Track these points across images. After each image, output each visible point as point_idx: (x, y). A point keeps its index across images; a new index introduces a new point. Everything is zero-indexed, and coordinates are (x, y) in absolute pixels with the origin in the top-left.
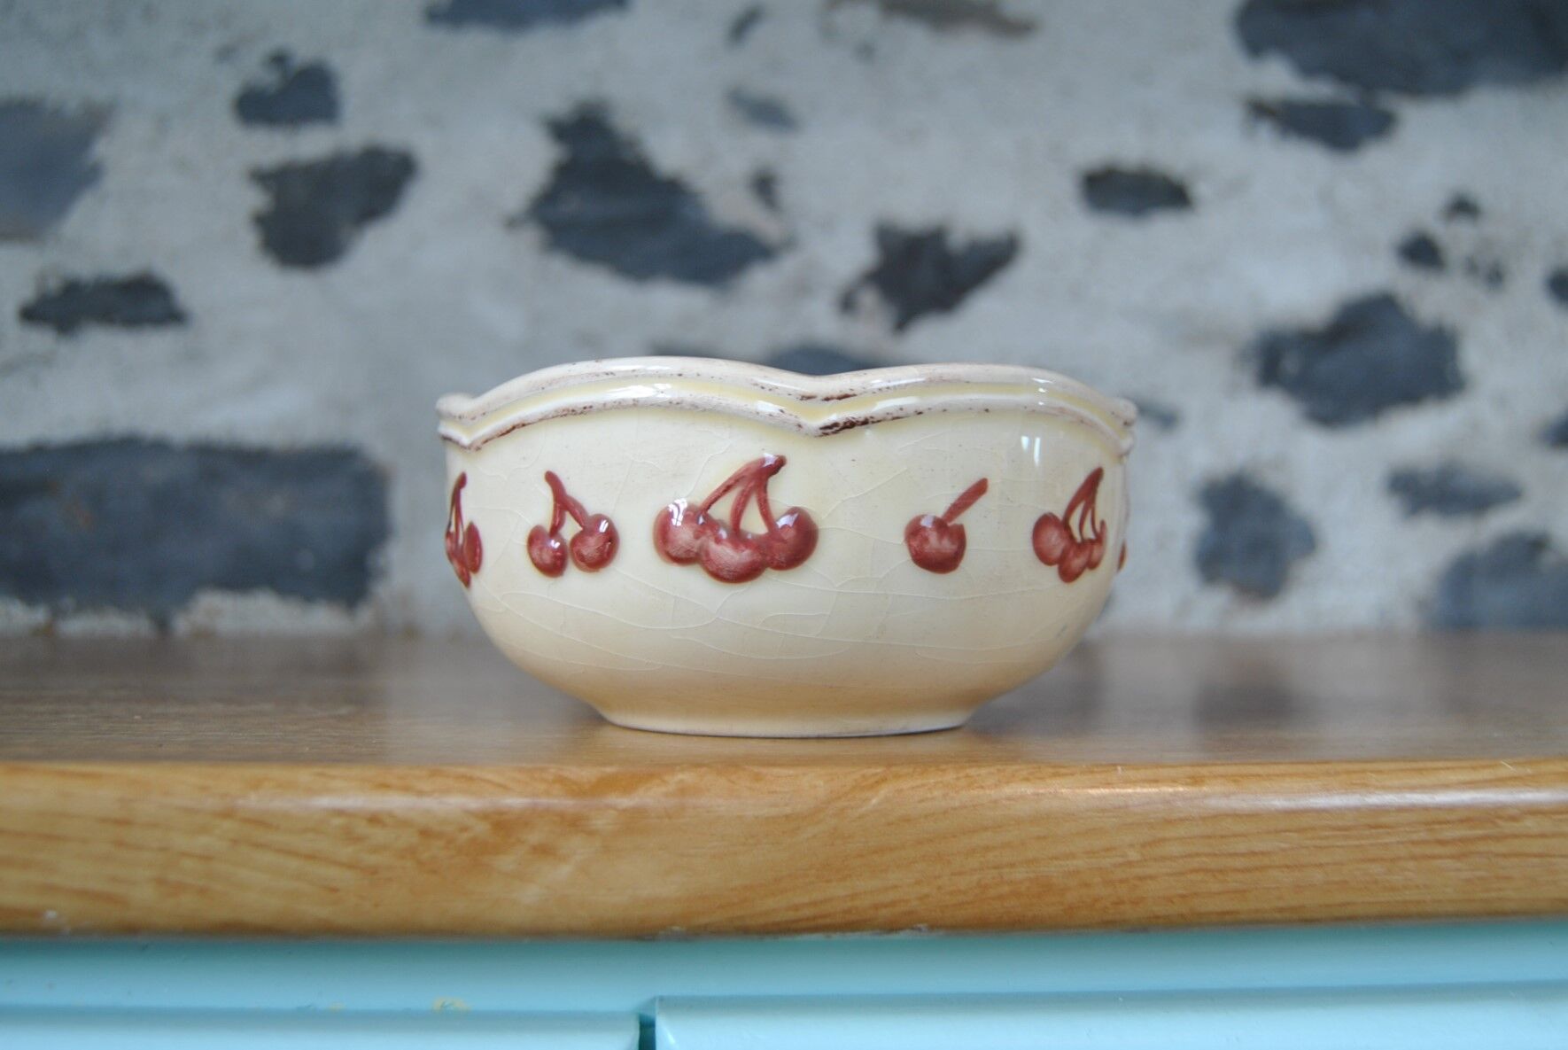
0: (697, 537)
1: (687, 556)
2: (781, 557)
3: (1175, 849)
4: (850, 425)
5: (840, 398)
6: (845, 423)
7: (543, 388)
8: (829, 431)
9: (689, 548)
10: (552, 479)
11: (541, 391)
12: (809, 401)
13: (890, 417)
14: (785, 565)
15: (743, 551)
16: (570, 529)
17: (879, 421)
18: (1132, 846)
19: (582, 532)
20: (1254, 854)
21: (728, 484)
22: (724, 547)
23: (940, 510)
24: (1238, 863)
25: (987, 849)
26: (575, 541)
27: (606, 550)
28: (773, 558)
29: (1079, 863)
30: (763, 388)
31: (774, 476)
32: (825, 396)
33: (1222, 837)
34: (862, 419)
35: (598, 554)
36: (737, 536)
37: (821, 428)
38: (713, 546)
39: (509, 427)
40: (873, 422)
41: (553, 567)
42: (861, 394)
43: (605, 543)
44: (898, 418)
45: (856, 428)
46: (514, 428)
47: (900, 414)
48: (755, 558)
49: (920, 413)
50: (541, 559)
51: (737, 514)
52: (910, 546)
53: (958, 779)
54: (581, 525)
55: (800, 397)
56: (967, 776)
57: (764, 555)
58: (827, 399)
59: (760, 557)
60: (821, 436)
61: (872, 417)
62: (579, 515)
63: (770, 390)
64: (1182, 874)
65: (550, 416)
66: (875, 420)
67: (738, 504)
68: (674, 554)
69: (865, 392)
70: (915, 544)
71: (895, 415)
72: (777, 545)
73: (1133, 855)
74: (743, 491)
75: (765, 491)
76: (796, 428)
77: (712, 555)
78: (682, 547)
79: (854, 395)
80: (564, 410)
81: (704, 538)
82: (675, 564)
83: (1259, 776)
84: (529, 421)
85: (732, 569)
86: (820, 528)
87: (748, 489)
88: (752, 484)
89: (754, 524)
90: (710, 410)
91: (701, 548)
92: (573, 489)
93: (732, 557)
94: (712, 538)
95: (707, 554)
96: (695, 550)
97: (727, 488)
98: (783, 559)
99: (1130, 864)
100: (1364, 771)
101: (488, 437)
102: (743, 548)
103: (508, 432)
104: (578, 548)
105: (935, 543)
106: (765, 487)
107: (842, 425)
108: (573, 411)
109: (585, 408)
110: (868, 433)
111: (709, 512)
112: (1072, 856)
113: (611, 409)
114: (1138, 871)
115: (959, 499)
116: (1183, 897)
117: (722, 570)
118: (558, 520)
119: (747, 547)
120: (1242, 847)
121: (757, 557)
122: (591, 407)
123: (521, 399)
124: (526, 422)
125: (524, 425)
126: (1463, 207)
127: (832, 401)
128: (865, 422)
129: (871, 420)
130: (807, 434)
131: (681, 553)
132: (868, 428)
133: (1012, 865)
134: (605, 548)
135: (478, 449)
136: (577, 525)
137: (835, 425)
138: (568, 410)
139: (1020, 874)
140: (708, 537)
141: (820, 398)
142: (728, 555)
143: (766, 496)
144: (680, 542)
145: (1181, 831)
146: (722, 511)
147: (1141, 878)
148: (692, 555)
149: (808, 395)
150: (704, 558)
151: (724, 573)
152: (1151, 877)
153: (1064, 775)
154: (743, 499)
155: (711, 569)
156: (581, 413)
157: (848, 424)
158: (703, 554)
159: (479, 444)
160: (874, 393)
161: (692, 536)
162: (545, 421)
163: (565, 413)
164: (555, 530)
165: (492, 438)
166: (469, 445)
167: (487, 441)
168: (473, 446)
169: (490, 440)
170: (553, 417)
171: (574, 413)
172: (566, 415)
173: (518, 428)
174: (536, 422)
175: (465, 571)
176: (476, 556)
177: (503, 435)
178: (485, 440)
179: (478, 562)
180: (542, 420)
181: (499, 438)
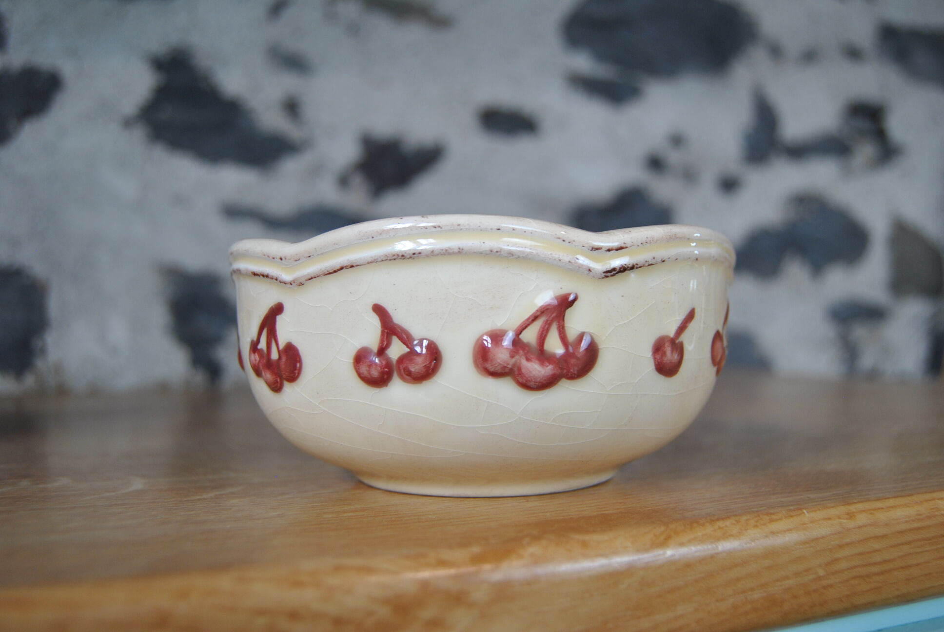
0: (512, 357)
1: (503, 372)
2: (574, 370)
3: (843, 565)
4: (623, 269)
5: (617, 249)
6: (620, 268)
7: (373, 237)
8: (609, 274)
9: (505, 365)
10: (379, 310)
11: (371, 239)
12: (597, 251)
13: (647, 264)
14: (576, 376)
15: (547, 366)
16: (396, 350)
17: (640, 267)
18: (820, 566)
19: (408, 352)
20: (885, 561)
21: (537, 314)
22: (533, 364)
23: (671, 332)
24: (876, 569)
25: (738, 580)
26: (401, 360)
27: (432, 367)
28: (569, 371)
29: (791, 582)
30: (564, 241)
31: (570, 308)
32: (607, 248)
33: (868, 553)
34: (631, 266)
35: (425, 370)
36: (543, 356)
37: (604, 272)
38: (524, 363)
39: (338, 267)
40: (637, 268)
41: (380, 380)
42: (630, 247)
43: (430, 363)
44: (651, 265)
45: (627, 272)
46: (342, 268)
47: (653, 262)
48: (555, 372)
49: (664, 261)
50: (369, 373)
51: (542, 337)
52: (655, 358)
53: (715, 530)
54: (408, 347)
55: (591, 249)
56: (720, 528)
57: (561, 369)
58: (609, 250)
59: (559, 371)
60: (603, 278)
61: (637, 264)
62: (406, 338)
63: (569, 242)
64: (847, 581)
65: (380, 259)
66: (638, 266)
67: (543, 331)
68: (492, 370)
69: (633, 245)
70: (658, 357)
71: (650, 263)
72: (573, 361)
73: (821, 572)
74: (547, 320)
75: (563, 320)
76: (587, 272)
77: (523, 371)
78: (500, 364)
79: (626, 248)
80: (394, 255)
81: (517, 357)
82: (490, 377)
83: (882, 508)
84: (358, 264)
85: (538, 380)
86: (600, 347)
87: (551, 319)
88: (554, 315)
89: (555, 346)
90: (523, 258)
91: (514, 365)
92: (399, 318)
93: (539, 371)
94: (524, 357)
95: (520, 369)
96: (510, 366)
97: (535, 318)
98: (576, 372)
99: (820, 578)
100: (934, 499)
101: (313, 276)
102: (547, 364)
103: (335, 272)
104: (405, 365)
105: (670, 356)
106: (564, 316)
107: (618, 270)
108: (403, 256)
109: (414, 254)
110: (632, 275)
111: (521, 336)
112: (787, 578)
113: (438, 255)
114: (824, 582)
115: (682, 323)
116: (847, 596)
117: (530, 381)
118: (385, 343)
119: (550, 364)
120: (878, 558)
121: (558, 371)
122: (420, 253)
123: (350, 245)
124: (354, 265)
125: (352, 266)
126: (677, 141)
127: (612, 252)
128: (632, 268)
129: (636, 266)
130: (594, 277)
131: (498, 369)
132: (632, 272)
133: (752, 589)
134: (431, 365)
135: (301, 284)
136: (405, 347)
137: (614, 269)
138: (398, 255)
139: (757, 595)
140: (520, 357)
141: (604, 249)
142: (536, 369)
143: (564, 324)
144: (499, 361)
145: (847, 552)
146: (530, 336)
147: (825, 587)
148: (507, 370)
149: (596, 247)
150: (516, 373)
151: (532, 384)
152: (831, 586)
153: (777, 520)
154: (547, 326)
155: (520, 380)
156: (411, 257)
157: (622, 269)
158: (516, 369)
159: (302, 280)
160: (638, 246)
161: (508, 355)
162: (374, 264)
163: (395, 257)
164: (382, 351)
165: (318, 276)
166: (291, 281)
167: (312, 278)
168: (296, 282)
169: (315, 277)
170: (382, 261)
171: (403, 257)
172: (395, 259)
173: (346, 269)
174: (365, 264)
175: (279, 380)
176: (295, 370)
177: (330, 273)
178: (310, 277)
179: (297, 374)
180: (371, 262)
181: (325, 276)
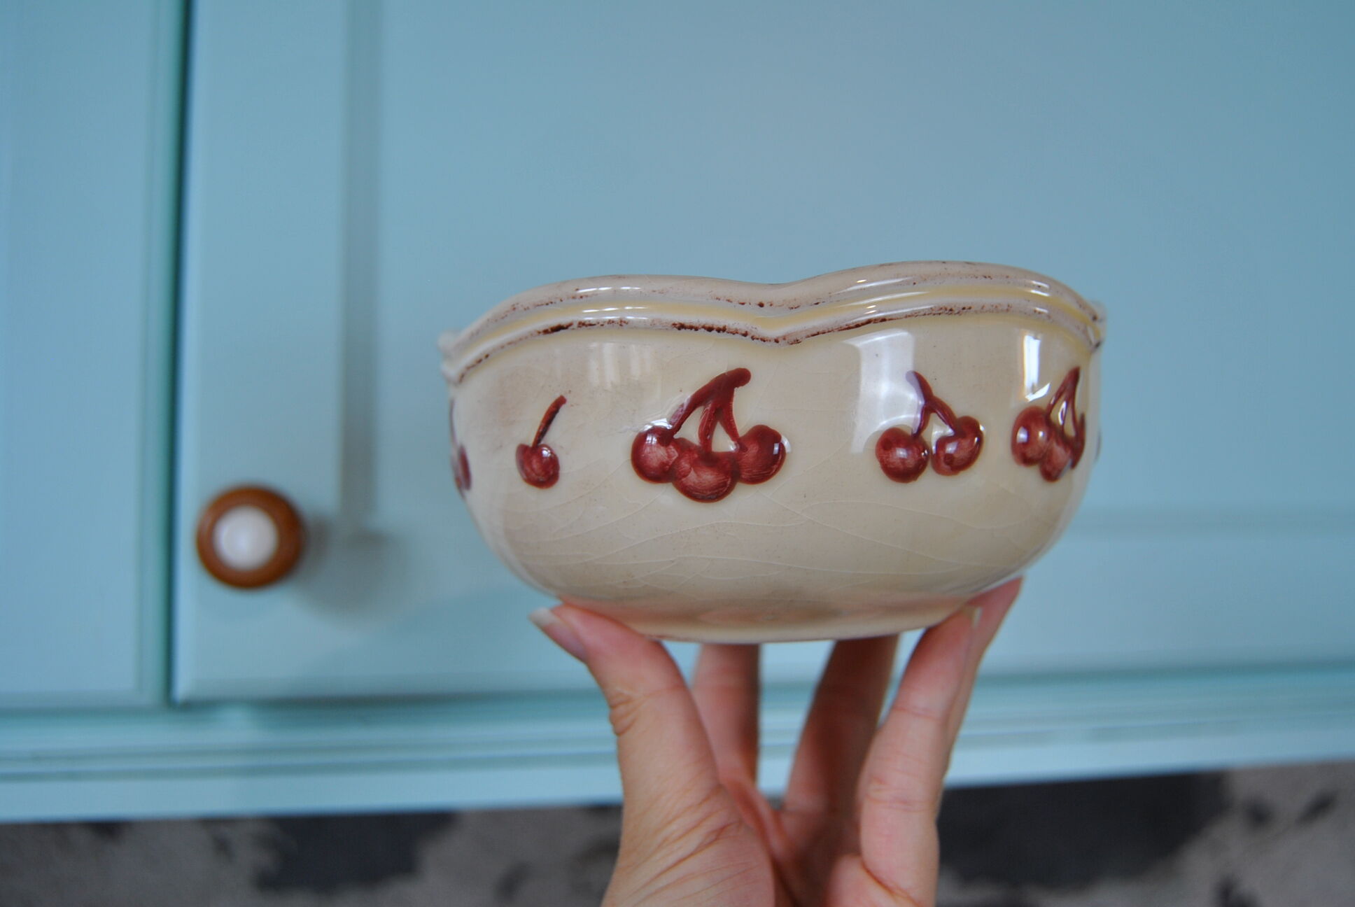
7: (913, 283)
10: (917, 380)
16: (936, 431)
19: (951, 434)
26: (942, 443)
41: (903, 474)
54: (949, 428)
62: (947, 416)
65: (922, 313)
80: (941, 309)
101: (819, 331)
103: (857, 326)
109: (964, 309)
118: (923, 424)
122: (970, 308)
124: (887, 318)
125: (883, 320)
135: (797, 341)
136: (947, 426)
138: (945, 309)
156: (959, 313)
159: (800, 337)
162: (914, 318)
163: (941, 311)
164: (915, 435)
165: (829, 332)
166: (778, 338)
167: (818, 334)
168: (787, 338)
169: (824, 333)
170: (925, 315)
171: (950, 312)
172: (940, 314)
173: (875, 323)
174: (901, 318)
175: (729, 482)
176: (774, 464)
177: (849, 328)
178: (815, 332)
179: (774, 471)
180: (909, 316)
181: (841, 332)
